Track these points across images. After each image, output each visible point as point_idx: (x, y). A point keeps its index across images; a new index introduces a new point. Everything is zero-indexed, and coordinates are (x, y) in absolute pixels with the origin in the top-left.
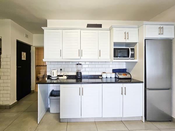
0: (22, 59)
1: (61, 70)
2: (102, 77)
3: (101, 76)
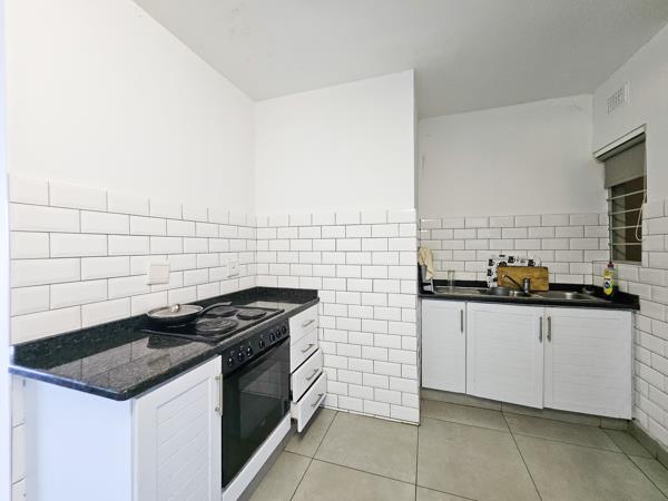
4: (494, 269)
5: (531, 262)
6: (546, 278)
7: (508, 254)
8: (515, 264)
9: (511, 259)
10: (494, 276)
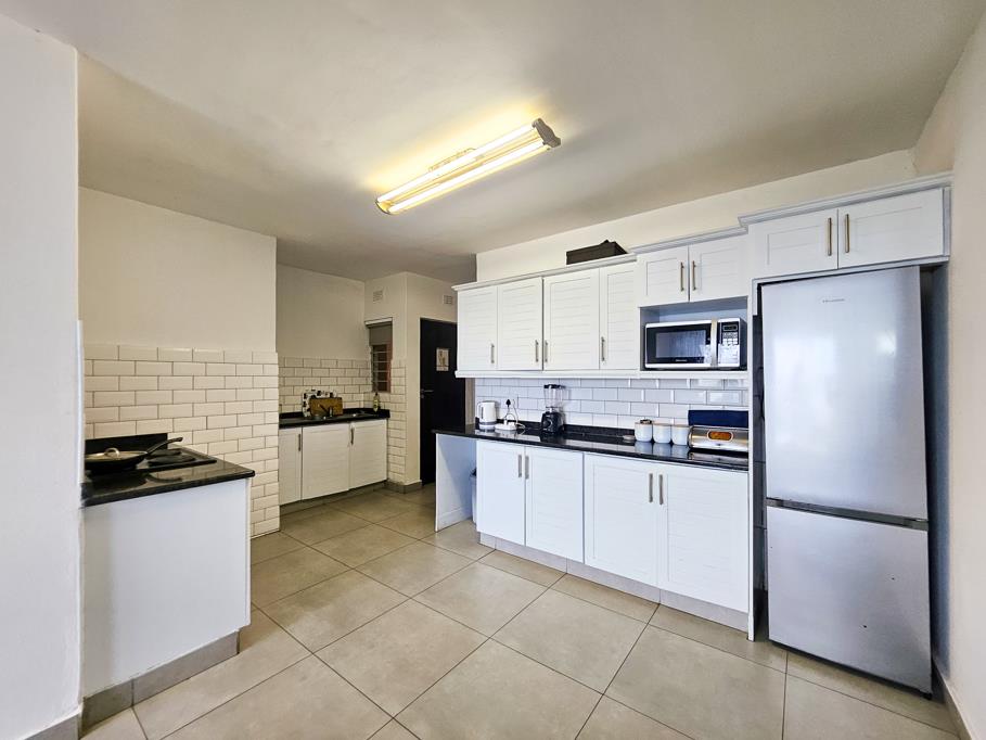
0: (438, 369)
1: (508, 403)
2: (636, 440)
3: (632, 432)
4: (307, 401)
5: (331, 394)
6: (341, 405)
7: (318, 389)
8: (322, 396)
9: (319, 393)
10: (308, 407)
